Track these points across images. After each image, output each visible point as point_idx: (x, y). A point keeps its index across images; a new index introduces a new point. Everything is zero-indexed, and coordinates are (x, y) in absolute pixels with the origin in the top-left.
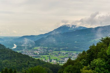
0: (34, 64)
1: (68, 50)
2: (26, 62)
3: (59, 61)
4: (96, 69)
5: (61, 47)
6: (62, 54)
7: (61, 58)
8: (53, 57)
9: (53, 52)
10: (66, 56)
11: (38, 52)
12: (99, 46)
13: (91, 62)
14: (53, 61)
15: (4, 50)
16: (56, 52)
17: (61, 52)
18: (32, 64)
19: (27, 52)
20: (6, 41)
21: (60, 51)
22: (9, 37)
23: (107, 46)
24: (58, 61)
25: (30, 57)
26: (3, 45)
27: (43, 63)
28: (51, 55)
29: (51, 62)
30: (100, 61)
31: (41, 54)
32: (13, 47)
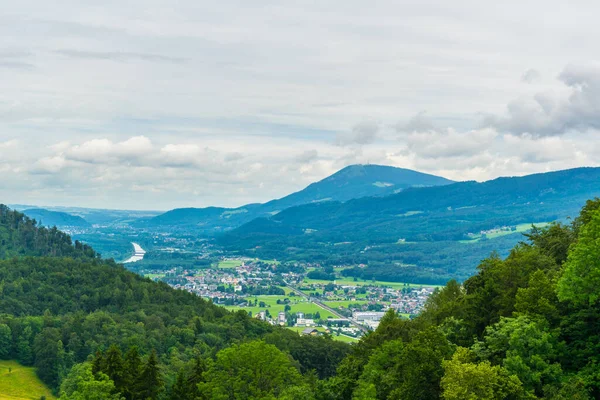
0: (220, 330)
1: (367, 277)
2: (186, 323)
3: (329, 324)
4: (507, 360)
5: (337, 263)
6: (339, 292)
7: (336, 309)
8: (302, 305)
9: (303, 284)
10: (359, 302)
11: (237, 281)
12: (519, 260)
13: (489, 329)
14: (299, 321)
15: (93, 268)
16: (315, 282)
17: (335, 282)
18: (215, 331)
19: (189, 279)
20: (97, 230)
21: (333, 278)
22: (114, 212)
23: (554, 261)
24: (321, 323)
25: (203, 302)
26: (86, 247)
27: (260, 330)
28: (292, 294)
29: (292, 324)
30: (528, 326)
31: (251, 288)
32: (129, 257)
